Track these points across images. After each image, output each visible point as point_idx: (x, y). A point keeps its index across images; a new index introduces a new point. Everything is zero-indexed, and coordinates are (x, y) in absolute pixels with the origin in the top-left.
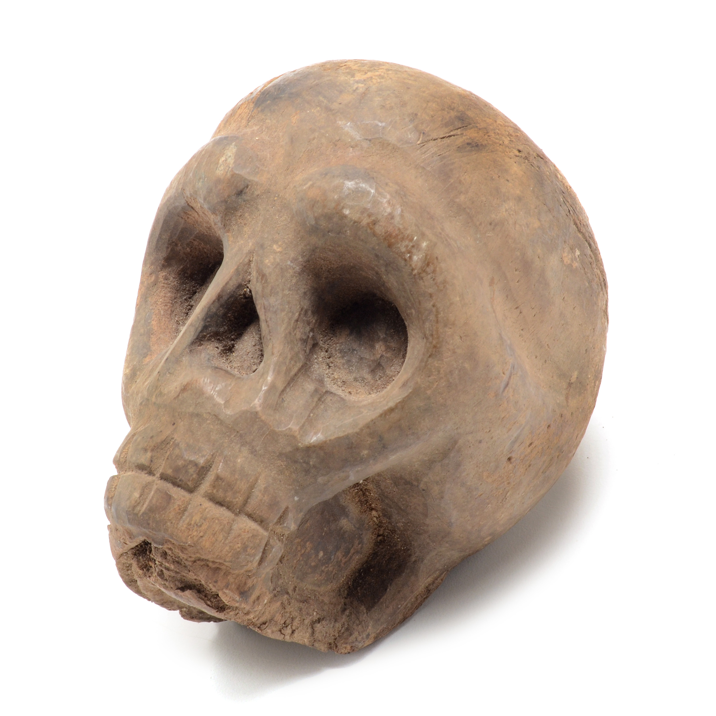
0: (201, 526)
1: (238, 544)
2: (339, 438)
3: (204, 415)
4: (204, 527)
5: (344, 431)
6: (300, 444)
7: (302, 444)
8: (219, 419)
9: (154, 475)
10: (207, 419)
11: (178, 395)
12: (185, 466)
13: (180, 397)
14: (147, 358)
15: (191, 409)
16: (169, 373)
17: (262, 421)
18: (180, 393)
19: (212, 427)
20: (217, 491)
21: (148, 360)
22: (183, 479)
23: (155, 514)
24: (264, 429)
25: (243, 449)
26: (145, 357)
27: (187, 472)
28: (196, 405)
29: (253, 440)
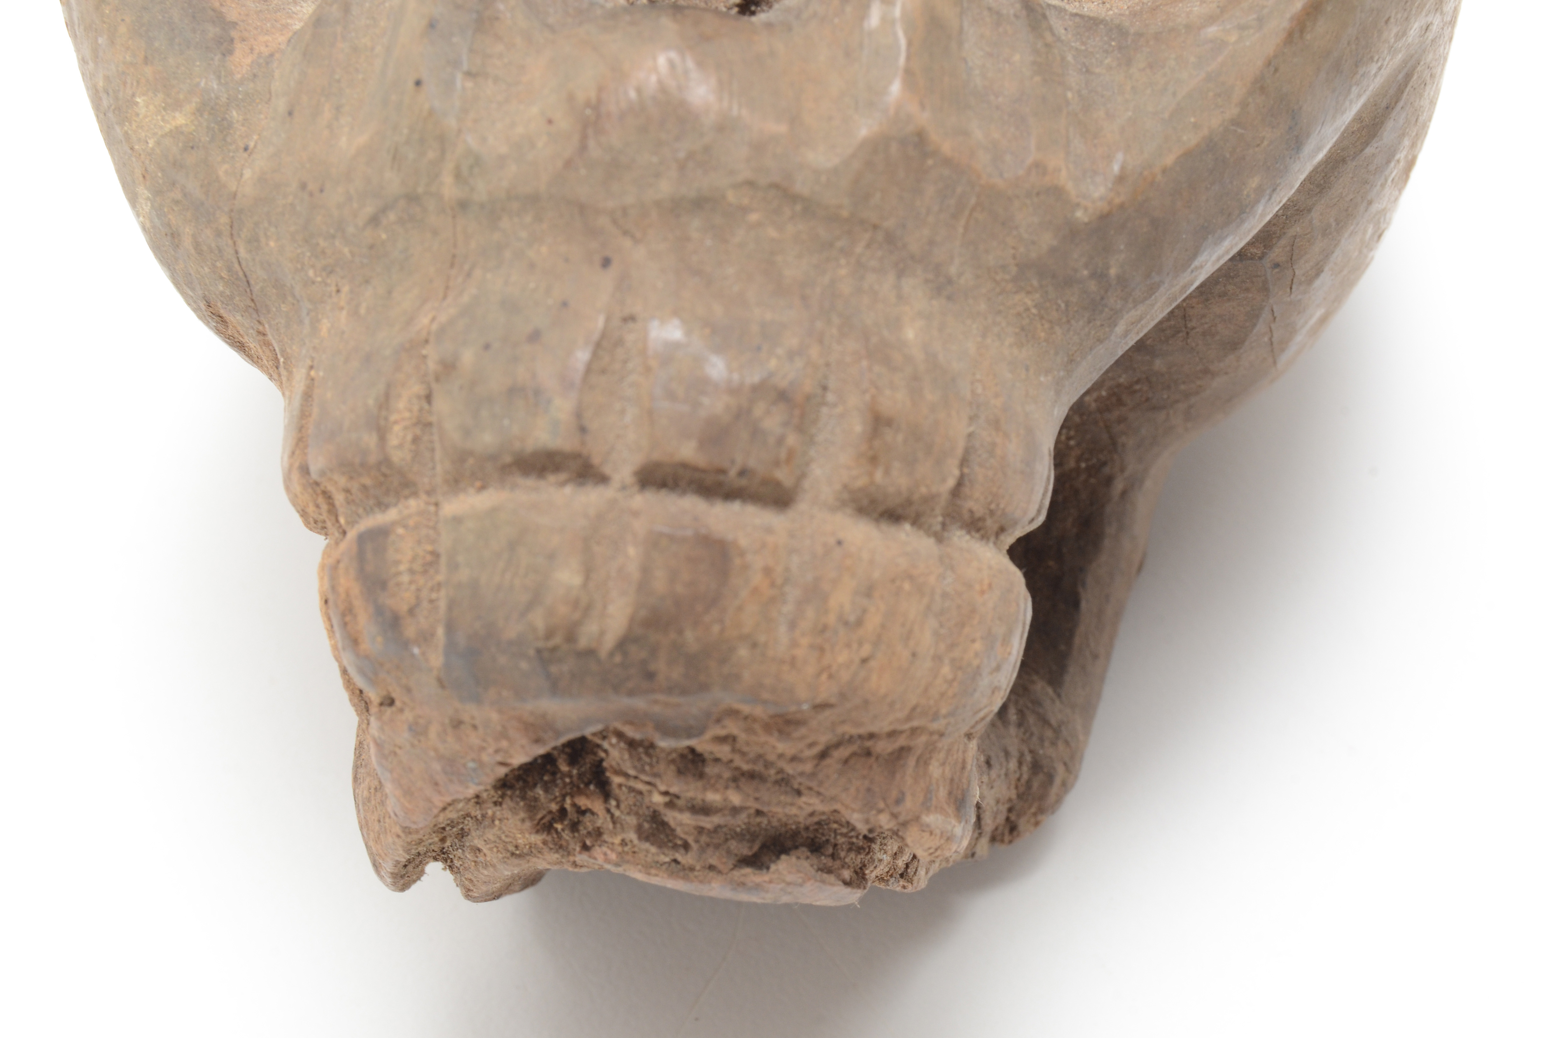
0: (859, 623)
1: (973, 641)
2: (1188, 155)
3: (731, 196)
4: (873, 621)
5: (1196, 126)
6: (1079, 214)
7: (1086, 209)
8: (792, 198)
9: (603, 479)
10: (745, 210)
11: (583, 147)
12: (741, 414)
13: (595, 151)
14: (238, 54)
15: (665, 188)
16: (469, 74)
17: (947, 162)
18: (584, 138)
19: (772, 233)
20: (887, 472)
21: (249, 60)
22: (752, 463)
23: (681, 632)
24: (959, 190)
25: (908, 284)
26: (230, 52)
27: (756, 432)
28: (682, 167)
29: (931, 243)
